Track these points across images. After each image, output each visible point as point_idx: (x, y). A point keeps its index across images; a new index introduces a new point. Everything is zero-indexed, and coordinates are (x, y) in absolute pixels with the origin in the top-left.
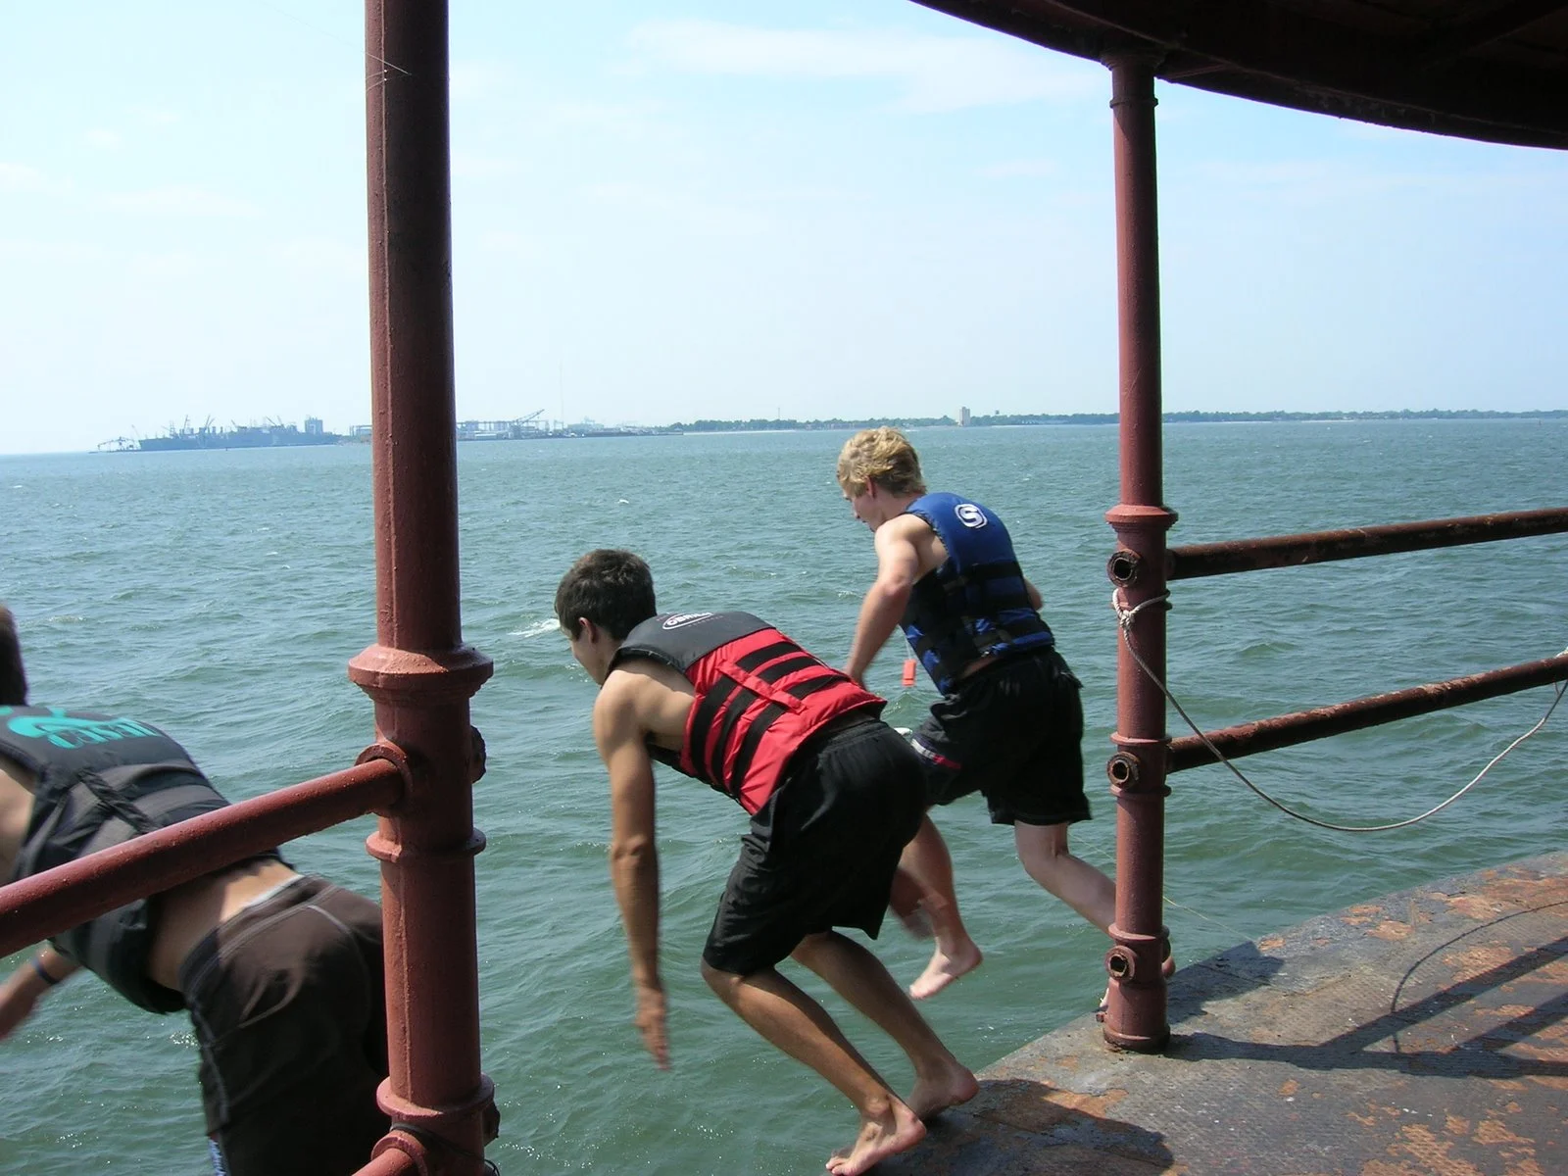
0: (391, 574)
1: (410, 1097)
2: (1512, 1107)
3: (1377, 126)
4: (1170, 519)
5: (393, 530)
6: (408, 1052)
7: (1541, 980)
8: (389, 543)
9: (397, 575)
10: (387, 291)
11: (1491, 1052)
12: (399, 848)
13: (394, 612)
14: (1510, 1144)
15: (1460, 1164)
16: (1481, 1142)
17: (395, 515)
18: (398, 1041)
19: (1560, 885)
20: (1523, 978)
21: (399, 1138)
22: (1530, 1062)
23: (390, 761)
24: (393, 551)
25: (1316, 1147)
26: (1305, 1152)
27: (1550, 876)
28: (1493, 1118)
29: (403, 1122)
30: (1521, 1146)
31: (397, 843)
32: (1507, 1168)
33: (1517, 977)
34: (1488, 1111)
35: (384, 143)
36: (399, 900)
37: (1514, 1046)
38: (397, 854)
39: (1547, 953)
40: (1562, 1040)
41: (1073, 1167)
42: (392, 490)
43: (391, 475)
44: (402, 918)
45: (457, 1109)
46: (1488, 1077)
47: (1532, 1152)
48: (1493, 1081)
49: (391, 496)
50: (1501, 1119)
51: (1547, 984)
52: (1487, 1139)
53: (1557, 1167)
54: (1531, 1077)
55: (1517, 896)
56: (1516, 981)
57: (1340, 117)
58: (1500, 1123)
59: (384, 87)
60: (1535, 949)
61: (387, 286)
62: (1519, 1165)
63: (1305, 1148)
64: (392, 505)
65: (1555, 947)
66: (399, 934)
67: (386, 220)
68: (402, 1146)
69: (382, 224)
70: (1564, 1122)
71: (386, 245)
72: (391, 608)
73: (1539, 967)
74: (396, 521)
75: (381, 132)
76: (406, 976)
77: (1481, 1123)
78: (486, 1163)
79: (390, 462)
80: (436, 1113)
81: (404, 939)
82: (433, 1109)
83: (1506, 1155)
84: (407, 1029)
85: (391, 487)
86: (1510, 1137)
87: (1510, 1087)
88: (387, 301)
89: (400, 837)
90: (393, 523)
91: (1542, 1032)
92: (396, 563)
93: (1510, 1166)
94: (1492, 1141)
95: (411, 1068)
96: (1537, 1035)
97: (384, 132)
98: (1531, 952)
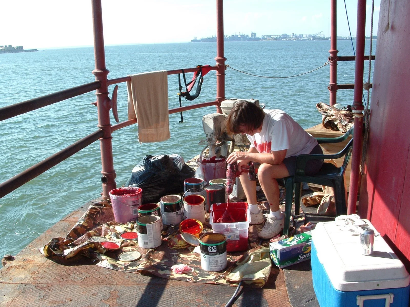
4: (337, 52)
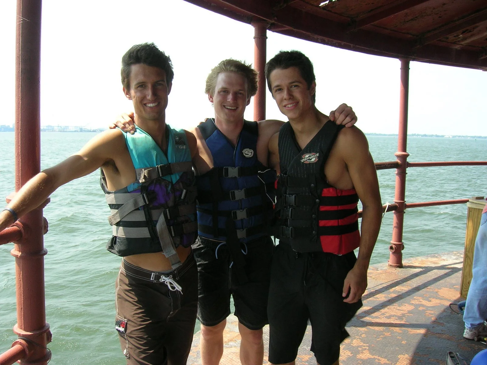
0: (19, 171)
1: (23, 329)
2: (363, 336)
3: (335, 48)
5: (20, 158)
6: (23, 315)
7: (375, 299)
8: (19, 161)
9: (21, 171)
10: (20, 86)
11: (359, 320)
12: (20, 253)
13: (20, 182)
14: (361, 346)
15: (347, 352)
16: (353, 345)
17: (21, 153)
18: (20, 312)
19: (384, 272)
20: (370, 299)
21: (20, 341)
22: (370, 323)
23: (18, 227)
24: (20, 164)
25: (306, 348)
26: (302, 349)
27: (381, 270)
28: (357, 339)
29: (21, 336)
30: (365, 346)
31: (20, 252)
32: (360, 353)
33: (368, 298)
34: (356, 337)
35: (21, 41)
36: (20, 269)
37: (365, 318)
38: (20, 255)
39: (378, 292)
40: (379, 316)
41: (234, 354)
42: (20, 146)
43: (20, 141)
44: (21, 275)
45: (38, 332)
46: (357, 327)
47: (367, 348)
48: (359, 328)
49: (20, 147)
50: (360, 339)
51: (377, 301)
52: (355, 345)
53: (374, 352)
54: (369, 327)
55: (371, 275)
56: (368, 300)
57: (324, 45)
58: (359, 340)
59: (21, 24)
60: (375, 290)
61: (20, 84)
62: (364, 352)
63: (302, 348)
64: (20, 150)
65: (380, 290)
66: (20, 279)
67: (20, 65)
68: (21, 344)
69: (19, 66)
70: (377, 339)
71: (20, 72)
72: (19, 181)
73: (375, 296)
74: (21, 155)
75: (20, 38)
76: (22, 292)
77: (354, 340)
78: (47, 349)
79: (20, 137)
80: (31, 333)
81: (22, 281)
82: (30, 332)
83: (360, 349)
84: (23, 308)
85: (20, 144)
86: (362, 344)
87: (363, 330)
88: (20, 89)
89: (21, 250)
90: (20, 155)
91: (374, 314)
92: (21, 167)
93: (361, 352)
94: (357, 345)
95: (24, 320)
96: (372, 315)
97: (21, 38)
98: (373, 291)
